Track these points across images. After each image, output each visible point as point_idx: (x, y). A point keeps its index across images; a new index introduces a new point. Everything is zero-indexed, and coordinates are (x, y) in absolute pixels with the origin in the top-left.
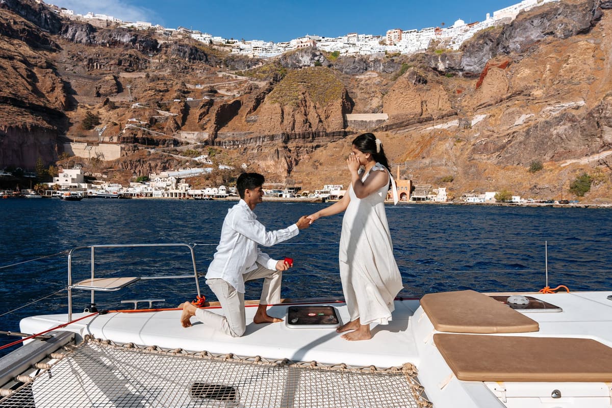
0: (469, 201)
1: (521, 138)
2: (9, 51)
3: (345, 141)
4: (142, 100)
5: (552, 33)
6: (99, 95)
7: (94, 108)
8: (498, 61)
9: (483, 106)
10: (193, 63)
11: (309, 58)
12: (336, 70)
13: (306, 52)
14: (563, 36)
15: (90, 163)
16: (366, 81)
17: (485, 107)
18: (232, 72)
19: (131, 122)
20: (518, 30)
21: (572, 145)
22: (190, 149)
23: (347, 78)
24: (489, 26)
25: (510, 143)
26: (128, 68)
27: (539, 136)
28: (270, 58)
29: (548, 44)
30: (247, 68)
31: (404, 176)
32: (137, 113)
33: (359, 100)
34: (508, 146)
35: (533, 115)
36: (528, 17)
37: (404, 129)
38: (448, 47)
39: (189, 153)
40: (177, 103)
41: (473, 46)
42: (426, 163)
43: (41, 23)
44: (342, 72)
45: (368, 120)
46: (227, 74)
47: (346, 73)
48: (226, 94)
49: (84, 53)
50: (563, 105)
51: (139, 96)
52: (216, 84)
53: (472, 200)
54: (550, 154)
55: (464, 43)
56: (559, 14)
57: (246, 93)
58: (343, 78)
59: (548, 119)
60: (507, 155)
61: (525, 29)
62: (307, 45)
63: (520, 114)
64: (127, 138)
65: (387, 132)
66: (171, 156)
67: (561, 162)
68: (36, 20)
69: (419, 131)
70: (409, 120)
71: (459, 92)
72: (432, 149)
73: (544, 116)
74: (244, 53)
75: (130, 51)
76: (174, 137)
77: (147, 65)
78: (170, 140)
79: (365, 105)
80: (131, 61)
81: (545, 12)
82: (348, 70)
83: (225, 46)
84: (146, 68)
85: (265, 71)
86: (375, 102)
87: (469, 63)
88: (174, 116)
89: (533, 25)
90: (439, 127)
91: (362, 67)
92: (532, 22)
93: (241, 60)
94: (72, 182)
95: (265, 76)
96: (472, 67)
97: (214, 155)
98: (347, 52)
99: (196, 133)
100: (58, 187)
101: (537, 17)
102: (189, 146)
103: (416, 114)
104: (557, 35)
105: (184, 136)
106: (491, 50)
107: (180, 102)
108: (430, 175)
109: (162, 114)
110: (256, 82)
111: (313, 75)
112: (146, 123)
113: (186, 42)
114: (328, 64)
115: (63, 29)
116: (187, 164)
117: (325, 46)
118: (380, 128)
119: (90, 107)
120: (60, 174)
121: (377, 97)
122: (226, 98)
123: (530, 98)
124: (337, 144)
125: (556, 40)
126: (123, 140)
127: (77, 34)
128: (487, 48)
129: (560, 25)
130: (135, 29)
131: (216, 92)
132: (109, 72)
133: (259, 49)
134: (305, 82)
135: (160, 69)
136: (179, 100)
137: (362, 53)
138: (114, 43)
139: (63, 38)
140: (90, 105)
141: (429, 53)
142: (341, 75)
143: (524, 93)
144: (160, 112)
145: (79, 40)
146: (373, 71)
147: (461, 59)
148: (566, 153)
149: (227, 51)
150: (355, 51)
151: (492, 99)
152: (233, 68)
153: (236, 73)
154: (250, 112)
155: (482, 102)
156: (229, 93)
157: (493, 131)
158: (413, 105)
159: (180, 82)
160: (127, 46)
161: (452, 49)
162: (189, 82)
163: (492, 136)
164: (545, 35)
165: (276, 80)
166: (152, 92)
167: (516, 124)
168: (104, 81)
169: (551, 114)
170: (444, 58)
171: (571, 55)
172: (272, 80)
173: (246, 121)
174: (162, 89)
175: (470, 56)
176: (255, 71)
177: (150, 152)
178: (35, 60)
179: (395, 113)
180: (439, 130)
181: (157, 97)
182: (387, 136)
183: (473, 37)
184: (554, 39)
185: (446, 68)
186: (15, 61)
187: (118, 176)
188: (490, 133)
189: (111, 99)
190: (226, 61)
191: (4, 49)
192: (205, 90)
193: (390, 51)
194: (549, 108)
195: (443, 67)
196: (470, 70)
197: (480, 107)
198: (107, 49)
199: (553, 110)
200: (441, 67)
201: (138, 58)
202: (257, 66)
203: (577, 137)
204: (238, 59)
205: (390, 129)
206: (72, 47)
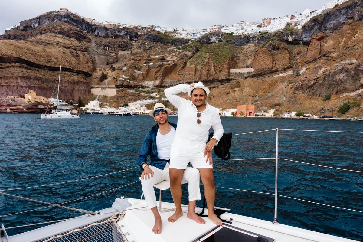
0: (284, 117)
1: (321, 82)
2: (69, 44)
3: (229, 84)
4: (128, 65)
5: (352, 18)
6: (108, 64)
7: (106, 70)
8: (317, 36)
9: (307, 63)
10: (155, 44)
11: (215, 38)
12: (231, 43)
13: (214, 35)
14: (358, 19)
15: (102, 98)
16: (247, 49)
17: (308, 63)
18: (175, 48)
19: (122, 77)
20: (332, 17)
21: (347, 85)
22: (149, 90)
23: (236, 48)
24: (319, 14)
25: (315, 84)
26: (123, 49)
27: (330, 80)
28: (195, 39)
29: (349, 24)
30: (183, 45)
31: (255, 103)
32: (124, 73)
33: (241, 60)
34: (314, 86)
35: (329, 68)
36: (339, 9)
37: (262, 77)
38: (295, 27)
39: (148, 92)
40: (144, 66)
41: (308, 26)
42: (269, 96)
43: (83, 28)
44: (234, 45)
45: (243, 72)
46: (172, 49)
47: (236, 45)
48: (170, 60)
49: (102, 42)
50: (344, 62)
51: (127, 63)
52: (165, 55)
53: (286, 116)
54: (336, 90)
55: (304, 25)
56: (358, 6)
57: (181, 59)
58: (234, 48)
59: (335, 71)
60: (313, 91)
61: (336, 16)
62: (215, 30)
63: (321, 67)
64: (119, 85)
65: (252, 79)
66: (139, 94)
67: (341, 95)
68: (81, 27)
69: (270, 77)
70: (265, 72)
71: (298, 54)
72: (275, 88)
73: (334, 69)
74: (182, 36)
75: (124, 40)
76: (142, 84)
77: (132, 46)
78: (139, 86)
79: (244, 63)
80: (124, 45)
81: (348, 5)
82: (238, 43)
83: (172, 33)
84: (132, 48)
85: (192, 46)
86: (249, 62)
87: (306, 36)
88: (142, 73)
89: (341, 13)
90: (282, 75)
91: (245, 41)
92: (341, 11)
93: (180, 40)
94: (94, 107)
95: (191, 49)
96: (308, 39)
97: (160, 93)
98: (237, 33)
99: (152, 82)
100: (87, 109)
101: (344, 9)
102: (149, 88)
103: (269, 68)
104: (355, 19)
105: (147, 83)
106: (318, 28)
107: (146, 66)
108: (269, 103)
109: (137, 72)
110: (186, 53)
111: (215, 48)
112: (129, 77)
113: (152, 32)
114: (226, 41)
115: (93, 30)
116: (147, 97)
117: (226, 30)
118: (249, 76)
119: (104, 70)
120: (88, 103)
121: (251, 58)
122: (170, 62)
123: (329, 58)
124: (224, 86)
125: (355, 22)
126: (117, 86)
127: (100, 32)
128: (316, 27)
129: (358, 13)
130: (127, 27)
131: (164, 59)
132: (113, 51)
133: (190, 34)
134: (210, 52)
135: (138, 48)
136: (146, 65)
137: (246, 33)
138: (117, 36)
139: (93, 35)
140: (104, 69)
141: (284, 32)
142: (233, 46)
143: (326, 56)
144: (136, 71)
145: (100, 35)
146: (252, 43)
147: (301, 34)
148: (344, 89)
149: (174, 36)
150: (242, 32)
151: (311, 59)
152: (176, 45)
153: (177, 48)
154: (181, 70)
155: (307, 60)
156: (172, 60)
157: (307, 78)
158: (267, 63)
159: (147, 55)
160: (123, 37)
161: (297, 28)
162: (152, 55)
163: (306, 80)
164: (348, 19)
165: (197, 51)
166: (133, 61)
167: (319, 73)
168: (111, 57)
169: (338, 67)
170: (292, 34)
171: (359, 32)
172: (194, 51)
173: (178, 74)
174: (138, 59)
175: (306, 33)
176: (187, 46)
177: (129, 92)
178: (80, 48)
179: (257, 68)
180: (281, 76)
181: (135, 64)
182: (252, 81)
183: (309, 21)
184: (353, 21)
185: (293, 40)
186: (71, 49)
187: (114, 104)
188: (305, 79)
189: (114, 66)
190: (172, 42)
191: (66, 44)
192: (160, 58)
193: (263, 31)
194: (336, 64)
195: (291, 39)
196: (306, 41)
197: (306, 63)
198: (113, 40)
199: (339, 65)
200: (290, 39)
201: (127, 43)
202: (188, 44)
203: (349, 81)
204: (178, 40)
205: (254, 77)
206: (98, 40)
